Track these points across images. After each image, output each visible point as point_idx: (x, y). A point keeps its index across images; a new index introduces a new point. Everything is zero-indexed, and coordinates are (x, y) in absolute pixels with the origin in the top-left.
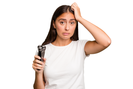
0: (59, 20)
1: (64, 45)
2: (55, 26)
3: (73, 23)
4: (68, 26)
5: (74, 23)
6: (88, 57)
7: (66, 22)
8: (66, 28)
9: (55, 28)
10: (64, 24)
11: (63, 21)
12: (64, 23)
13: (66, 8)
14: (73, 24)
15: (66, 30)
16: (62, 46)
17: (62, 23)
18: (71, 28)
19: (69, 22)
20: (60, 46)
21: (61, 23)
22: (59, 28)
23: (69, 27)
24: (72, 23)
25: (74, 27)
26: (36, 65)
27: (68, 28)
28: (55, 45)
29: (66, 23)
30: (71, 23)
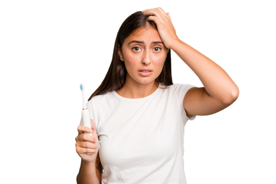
0: (130, 43)
1: (143, 96)
2: (122, 55)
3: (159, 49)
4: (148, 56)
5: (161, 49)
6: (193, 120)
7: (145, 48)
8: (143, 59)
9: (122, 60)
10: (140, 52)
11: (138, 46)
12: (140, 50)
13: (143, 18)
14: (160, 52)
15: (144, 64)
16: (138, 98)
17: (136, 49)
18: (156, 60)
19: (151, 47)
20: (133, 97)
21: (134, 50)
22: (130, 60)
23: (150, 58)
24: (156, 50)
25: (161, 57)
26: (85, 146)
27: (147, 61)
28: (123, 96)
29: (143, 50)
30: (155, 48)
